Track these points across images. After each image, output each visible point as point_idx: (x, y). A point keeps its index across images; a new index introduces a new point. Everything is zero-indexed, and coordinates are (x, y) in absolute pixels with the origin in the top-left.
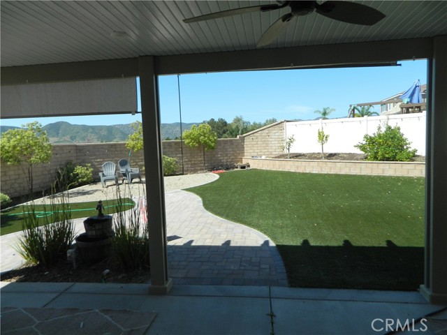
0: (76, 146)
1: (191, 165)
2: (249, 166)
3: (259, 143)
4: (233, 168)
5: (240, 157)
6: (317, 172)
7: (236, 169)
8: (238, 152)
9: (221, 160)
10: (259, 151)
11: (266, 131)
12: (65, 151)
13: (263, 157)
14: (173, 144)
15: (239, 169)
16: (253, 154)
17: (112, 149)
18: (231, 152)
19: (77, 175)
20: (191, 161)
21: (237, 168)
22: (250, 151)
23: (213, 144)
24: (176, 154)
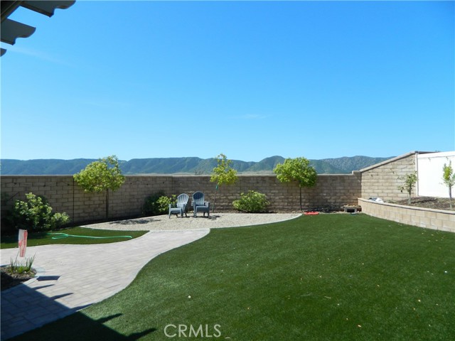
0: (172, 178)
1: (288, 202)
2: (360, 210)
3: (380, 181)
4: (338, 211)
5: (354, 198)
6: (425, 227)
7: (341, 212)
8: (351, 191)
9: (327, 200)
10: (380, 191)
11: (390, 166)
12: (158, 182)
13: (378, 200)
14: (267, 179)
15: (345, 212)
16: (371, 195)
17: (203, 182)
18: (342, 191)
19: (159, 204)
20: (288, 198)
21: (342, 210)
22: (369, 191)
23: (307, 181)
24: (271, 190)
